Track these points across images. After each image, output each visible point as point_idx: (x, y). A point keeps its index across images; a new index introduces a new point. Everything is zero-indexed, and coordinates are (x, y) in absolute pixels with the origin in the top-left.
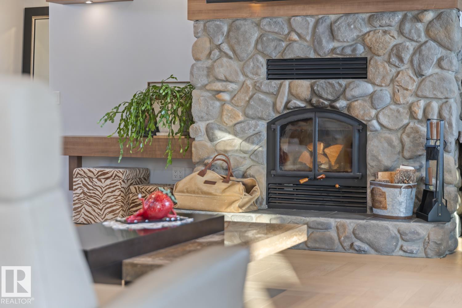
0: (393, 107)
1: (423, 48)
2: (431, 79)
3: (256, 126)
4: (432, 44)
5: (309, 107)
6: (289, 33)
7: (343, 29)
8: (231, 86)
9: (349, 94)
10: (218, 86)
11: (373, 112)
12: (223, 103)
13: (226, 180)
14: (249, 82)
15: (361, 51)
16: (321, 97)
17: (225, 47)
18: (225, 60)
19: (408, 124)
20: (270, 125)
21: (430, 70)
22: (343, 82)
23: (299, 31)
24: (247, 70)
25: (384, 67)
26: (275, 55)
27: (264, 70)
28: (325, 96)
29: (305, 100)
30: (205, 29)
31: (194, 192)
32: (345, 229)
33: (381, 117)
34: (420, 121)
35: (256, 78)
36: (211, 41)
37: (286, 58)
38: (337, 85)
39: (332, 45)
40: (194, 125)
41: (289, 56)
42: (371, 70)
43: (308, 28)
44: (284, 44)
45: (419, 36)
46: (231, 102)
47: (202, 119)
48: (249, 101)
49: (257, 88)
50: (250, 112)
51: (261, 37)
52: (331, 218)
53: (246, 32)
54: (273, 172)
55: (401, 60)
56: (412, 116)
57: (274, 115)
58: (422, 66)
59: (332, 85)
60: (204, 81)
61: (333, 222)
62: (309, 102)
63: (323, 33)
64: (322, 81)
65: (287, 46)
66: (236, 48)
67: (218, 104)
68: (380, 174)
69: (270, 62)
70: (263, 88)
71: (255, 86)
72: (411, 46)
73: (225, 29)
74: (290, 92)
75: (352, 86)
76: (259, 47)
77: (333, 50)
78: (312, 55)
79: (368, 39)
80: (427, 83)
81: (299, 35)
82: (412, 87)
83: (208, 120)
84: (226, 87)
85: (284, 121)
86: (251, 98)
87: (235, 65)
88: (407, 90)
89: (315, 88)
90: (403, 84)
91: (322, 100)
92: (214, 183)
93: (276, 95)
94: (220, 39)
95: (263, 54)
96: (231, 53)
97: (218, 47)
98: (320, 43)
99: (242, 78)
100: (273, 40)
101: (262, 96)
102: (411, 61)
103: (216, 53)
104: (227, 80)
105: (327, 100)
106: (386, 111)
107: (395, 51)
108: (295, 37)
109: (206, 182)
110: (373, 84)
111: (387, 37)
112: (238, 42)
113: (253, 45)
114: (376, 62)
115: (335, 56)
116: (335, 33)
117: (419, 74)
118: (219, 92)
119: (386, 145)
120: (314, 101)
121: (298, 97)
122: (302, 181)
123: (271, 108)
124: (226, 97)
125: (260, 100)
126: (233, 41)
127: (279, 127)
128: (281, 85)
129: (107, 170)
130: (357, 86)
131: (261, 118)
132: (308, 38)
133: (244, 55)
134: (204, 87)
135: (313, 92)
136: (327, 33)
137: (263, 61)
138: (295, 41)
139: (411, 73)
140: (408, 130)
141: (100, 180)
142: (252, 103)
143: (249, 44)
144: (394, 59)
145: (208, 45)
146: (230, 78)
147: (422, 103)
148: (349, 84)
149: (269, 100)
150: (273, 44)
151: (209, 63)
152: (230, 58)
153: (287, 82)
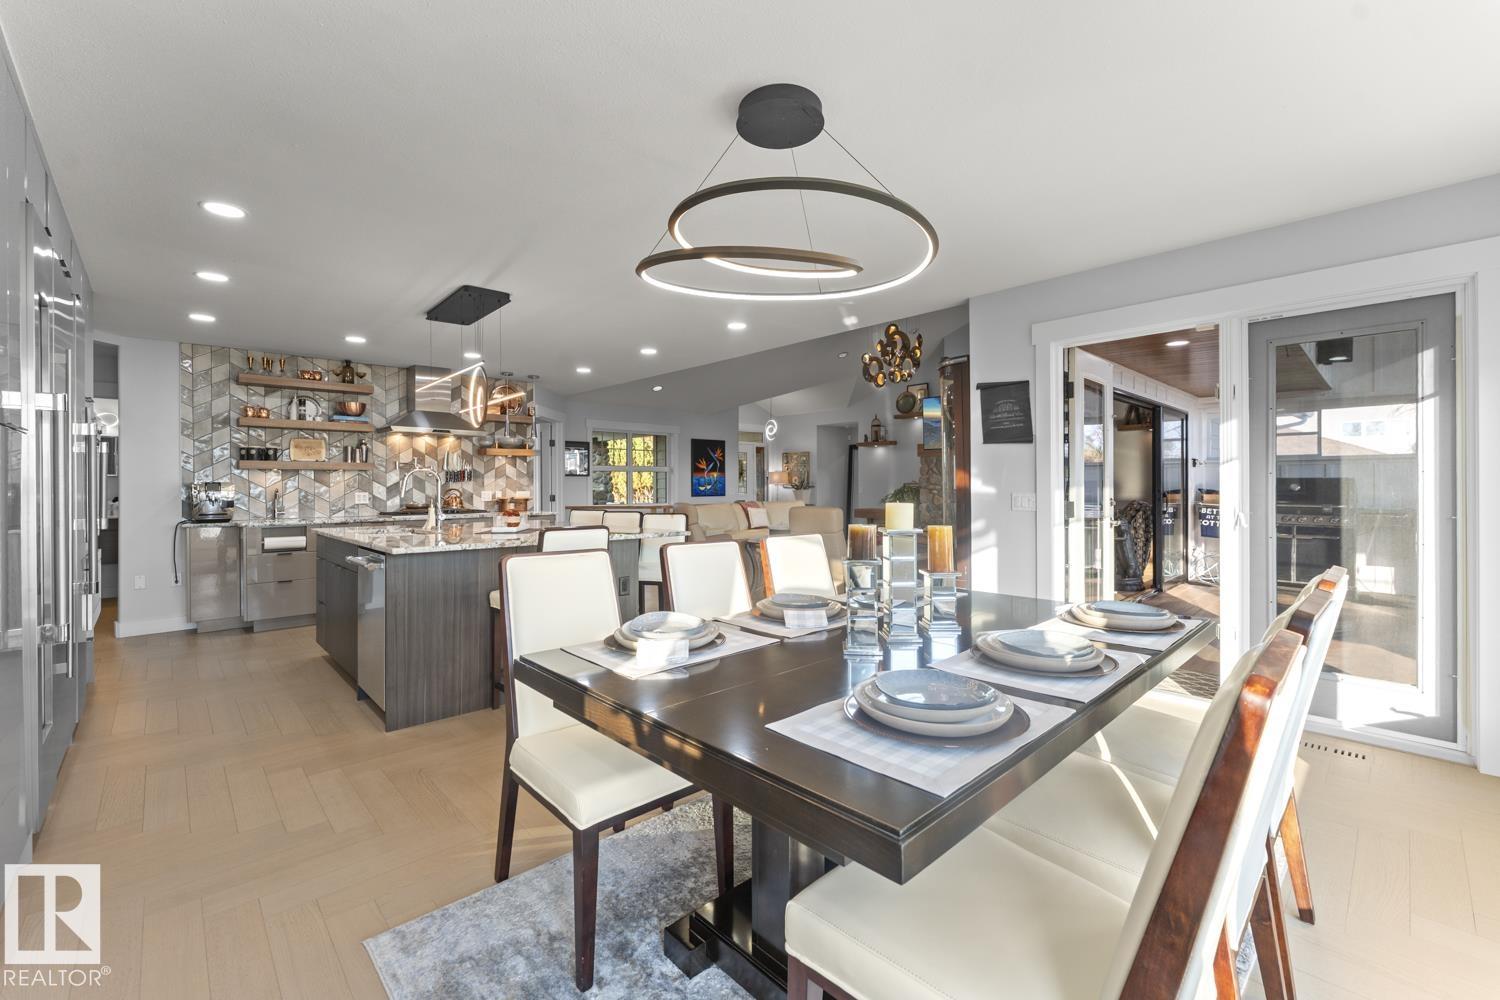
8: (938, 487)
10: (931, 487)
12: (934, 494)
30: (926, 461)
46: (937, 494)
67: (931, 495)
84: (935, 488)
87: (939, 478)
94: (932, 466)
97: (932, 469)
103: (931, 472)
104: (935, 484)
118: (932, 489)
124: (935, 492)
134: (925, 488)
145: (927, 468)
151: (927, 476)
152: (936, 474)
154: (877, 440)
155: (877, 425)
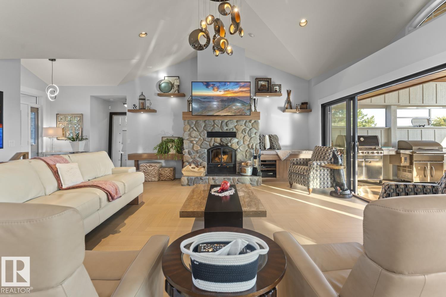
0: (243, 145)
1: (251, 130)
2: (253, 138)
3: (204, 151)
4: (253, 129)
5: (220, 145)
6: (214, 125)
7: (230, 124)
8: (197, 139)
9: (232, 142)
10: (193, 139)
11: (238, 147)
12: (194, 144)
13: (197, 167)
14: (202, 138)
15: (235, 130)
16: (223, 142)
17: (195, 128)
18: (194, 132)
19: (247, 150)
20: (208, 151)
21: (253, 135)
22: (230, 138)
23: (217, 124)
24: (201, 135)
25: (241, 135)
26: (210, 131)
27: (206, 135)
28: (224, 142)
29: (219, 143)
30: (188, 123)
31: (189, 171)
32: (235, 180)
33: (240, 148)
34: (251, 149)
35: (204, 137)
36: (190, 126)
37: (213, 131)
38: (228, 139)
39: (227, 128)
40: (184, 150)
41: (214, 131)
42: (237, 136)
43: (219, 124)
44: (212, 128)
45: (250, 127)
46: (196, 144)
47: (187, 149)
48: (202, 144)
49: (204, 140)
50: (202, 147)
51: (205, 126)
52: (231, 176)
53: (200, 124)
54: (209, 163)
55: (245, 133)
56: (249, 147)
57: (209, 147)
58: (251, 135)
59: (227, 139)
60: (188, 138)
61: (232, 178)
62: (220, 144)
63: (224, 125)
64: (224, 138)
65: (213, 128)
66: (198, 128)
67: (192, 144)
68: (243, 163)
69: (208, 133)
70: (206, 140)
71: (203, 139)
72: (248, 129)
73: (194, 123)
74: (214, 141)
75: (232, 140)
76: (205, 128)
77: (227, 130)
78: (221, 131)
79: (236, 127)
80: (253, 139)
81: (217, 125)
82: (249, 140)
83: (189, 149)
84: (195, 140)
85: (212, 149)
86: (202, 142)
87: (197, 133)
88: (247, 141)
89: (222, 140)
90: (246, 139)
91: (224, 143)
92: (195, 168)
93: (210, 142)
94: (193, 126)
95: (206, 130)
96: (196, 130)
97: (193, 128)
98: (223, 128)
99: (199, 137)
100: (209, 126)
101: (206, 142)
102: (248, 133)
103: (192, 129)
104: (195, 137)
105: (225, 143)
106: (242, 146)
107: (244, 130)
108: (216, 126)
109: (192, 168)
110: (238, 139)
111: (242, 127)
112: (199, 127)
113: (203, 128)
114: (239, 133)
115: (227, 131)
116: (227, 125)
117: (250, 136)
118: (193, 141)
119: (242, 155)
120: (221, 143)
121: (216, 142)
122: (219, 166)
123: (209, 146)
124: (195, 142)
125: (206, 143)
126: (197, 126)
127: (211, 151)
128: (211, 139)
129: (152, 164)
130: (234, 140)
131: (206, 148)
132: (220, 126)
133: (200, 131)
134: (187, 139)
135: (221, 141)
136: (225, 125)
137: (206, 132)
138: (216, 127)
139: (248, 136)
140: (248, 151)
141: (150, 167)
142: (203, 144)
143: (202, 127)
144: (243, 132)
145: (189, 127)
146: (196, 137)
147: (251, 144)
148: (231, 139)
149: (208, 143)
150: (209, 128)
151: (189, 132)
152: (196, 131)
153: (213, 138)
154: (143, 109)
155: (143, 99)
